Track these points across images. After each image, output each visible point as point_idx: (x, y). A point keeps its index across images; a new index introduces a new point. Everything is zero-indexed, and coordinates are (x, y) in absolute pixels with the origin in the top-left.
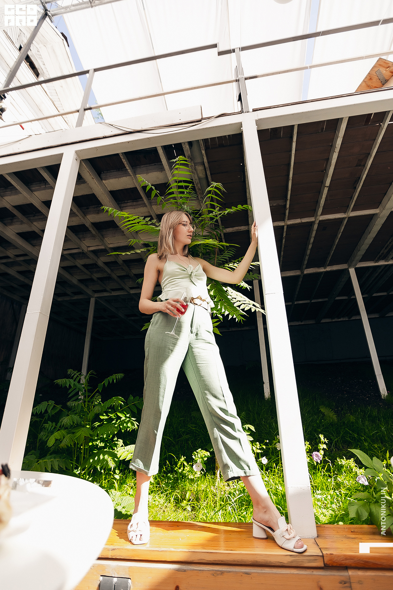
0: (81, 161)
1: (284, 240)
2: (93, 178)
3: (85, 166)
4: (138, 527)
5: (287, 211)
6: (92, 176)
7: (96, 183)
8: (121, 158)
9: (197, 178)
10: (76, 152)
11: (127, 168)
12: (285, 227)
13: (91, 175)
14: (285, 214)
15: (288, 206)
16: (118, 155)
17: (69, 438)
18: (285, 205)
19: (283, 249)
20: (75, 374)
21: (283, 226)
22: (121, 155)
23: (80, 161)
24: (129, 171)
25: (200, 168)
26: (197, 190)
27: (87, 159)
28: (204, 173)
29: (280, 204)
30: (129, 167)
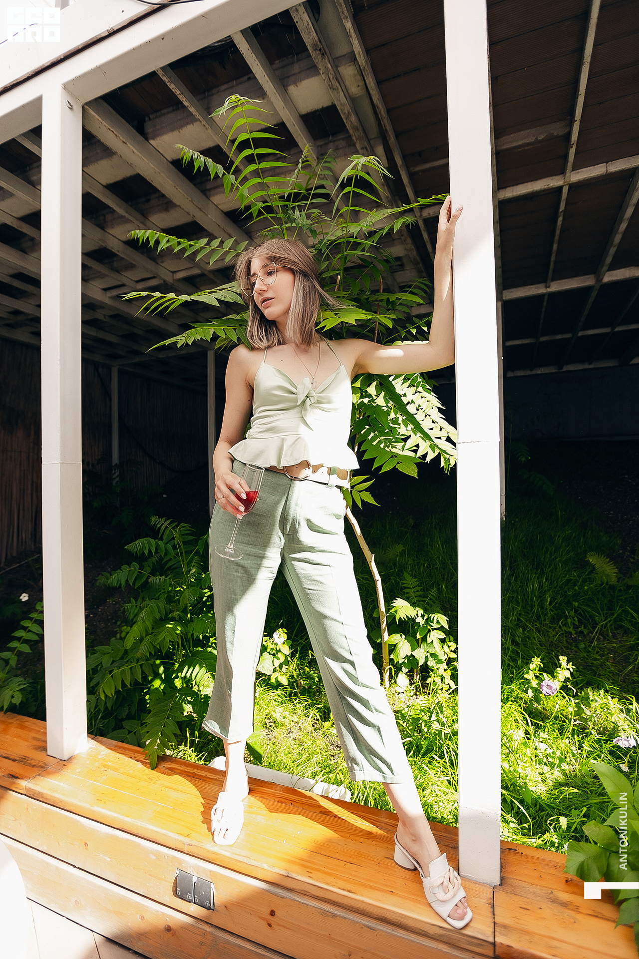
0: (86, 106)
1: (560, 219)
2: (124, 142)
3: (97, 116)
4: (222, 816)
5: (572, 151)
6: (122, 138)
7: (135, 151)
8: (164, 82)
9: (344, 100)
10: (66, 87)
11: (186, 104)
12: (565, 190)
13: (118, 134)
14: (566, 157)
15: (574, 137)
16: (153, 74)
17: (148, 644)
18: (569, 135)
19: (557, 237)
20: (163, 524)
21: (560, 189)
22: (160, 73)
23: (83, 108)
24: (192, 109)
25: (348, 71)
26: (351, 132)
27: (96, 99)
28: (361, 83)
29: (555, 134)
30: (188, 100)
